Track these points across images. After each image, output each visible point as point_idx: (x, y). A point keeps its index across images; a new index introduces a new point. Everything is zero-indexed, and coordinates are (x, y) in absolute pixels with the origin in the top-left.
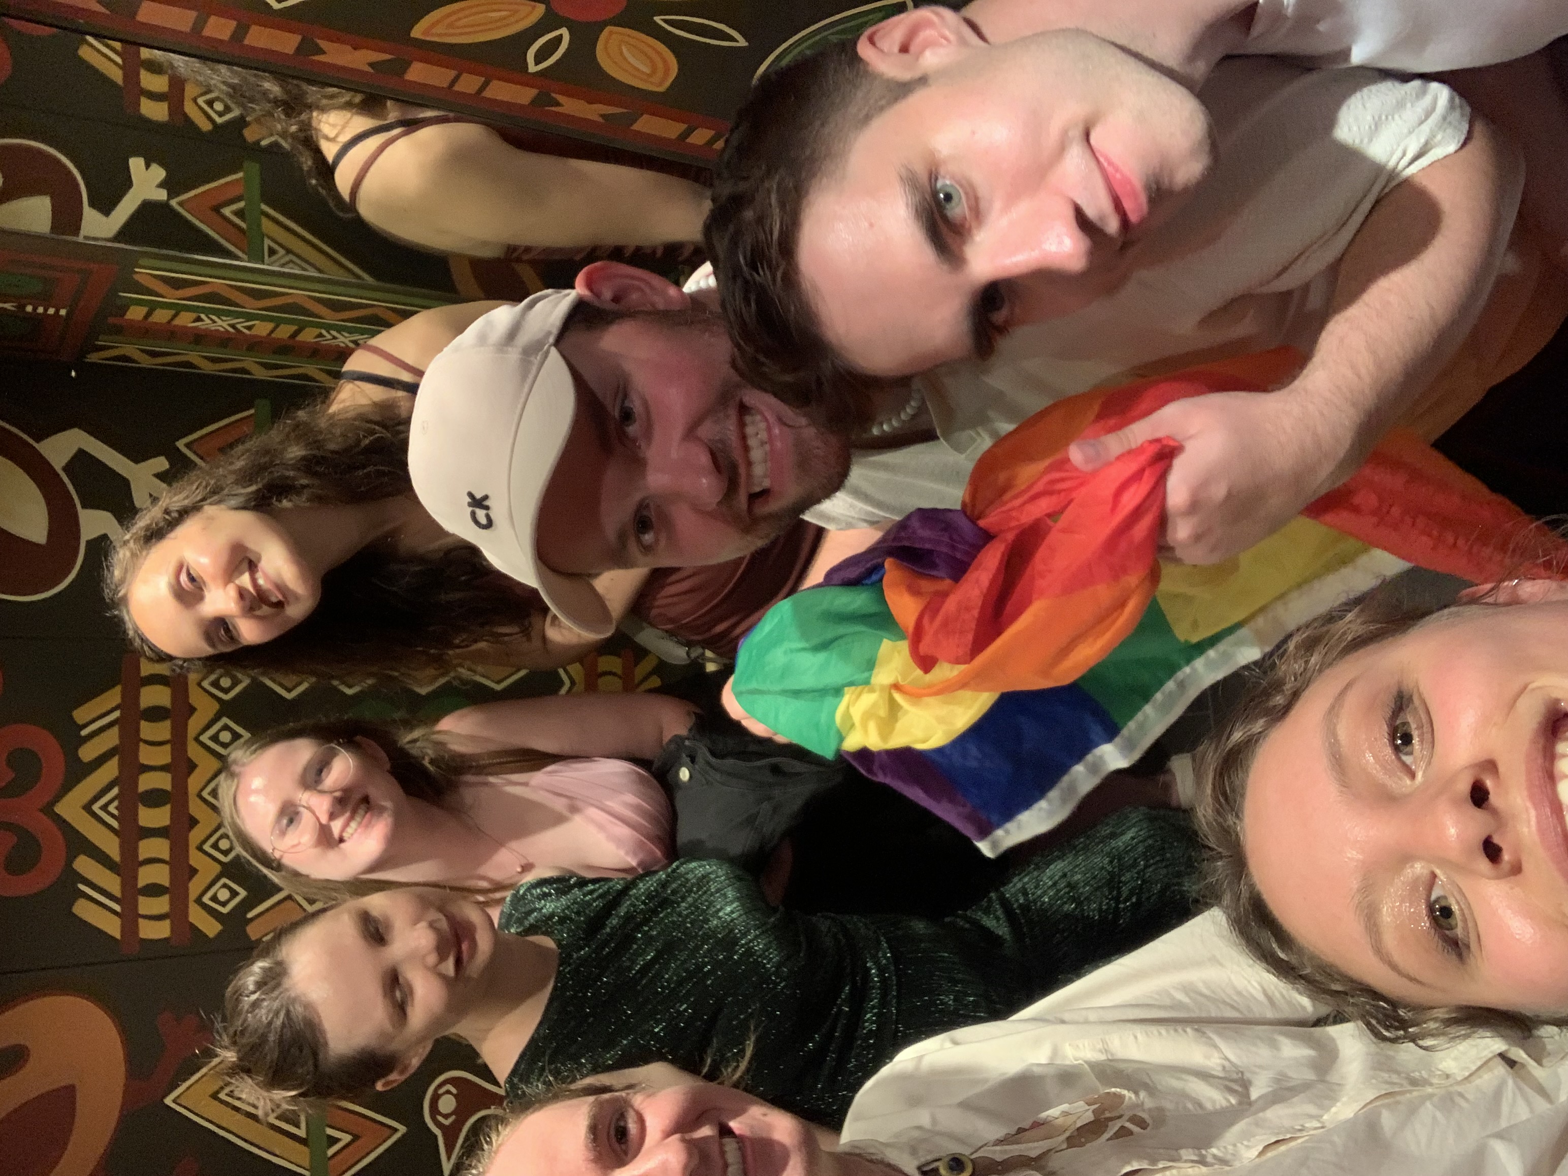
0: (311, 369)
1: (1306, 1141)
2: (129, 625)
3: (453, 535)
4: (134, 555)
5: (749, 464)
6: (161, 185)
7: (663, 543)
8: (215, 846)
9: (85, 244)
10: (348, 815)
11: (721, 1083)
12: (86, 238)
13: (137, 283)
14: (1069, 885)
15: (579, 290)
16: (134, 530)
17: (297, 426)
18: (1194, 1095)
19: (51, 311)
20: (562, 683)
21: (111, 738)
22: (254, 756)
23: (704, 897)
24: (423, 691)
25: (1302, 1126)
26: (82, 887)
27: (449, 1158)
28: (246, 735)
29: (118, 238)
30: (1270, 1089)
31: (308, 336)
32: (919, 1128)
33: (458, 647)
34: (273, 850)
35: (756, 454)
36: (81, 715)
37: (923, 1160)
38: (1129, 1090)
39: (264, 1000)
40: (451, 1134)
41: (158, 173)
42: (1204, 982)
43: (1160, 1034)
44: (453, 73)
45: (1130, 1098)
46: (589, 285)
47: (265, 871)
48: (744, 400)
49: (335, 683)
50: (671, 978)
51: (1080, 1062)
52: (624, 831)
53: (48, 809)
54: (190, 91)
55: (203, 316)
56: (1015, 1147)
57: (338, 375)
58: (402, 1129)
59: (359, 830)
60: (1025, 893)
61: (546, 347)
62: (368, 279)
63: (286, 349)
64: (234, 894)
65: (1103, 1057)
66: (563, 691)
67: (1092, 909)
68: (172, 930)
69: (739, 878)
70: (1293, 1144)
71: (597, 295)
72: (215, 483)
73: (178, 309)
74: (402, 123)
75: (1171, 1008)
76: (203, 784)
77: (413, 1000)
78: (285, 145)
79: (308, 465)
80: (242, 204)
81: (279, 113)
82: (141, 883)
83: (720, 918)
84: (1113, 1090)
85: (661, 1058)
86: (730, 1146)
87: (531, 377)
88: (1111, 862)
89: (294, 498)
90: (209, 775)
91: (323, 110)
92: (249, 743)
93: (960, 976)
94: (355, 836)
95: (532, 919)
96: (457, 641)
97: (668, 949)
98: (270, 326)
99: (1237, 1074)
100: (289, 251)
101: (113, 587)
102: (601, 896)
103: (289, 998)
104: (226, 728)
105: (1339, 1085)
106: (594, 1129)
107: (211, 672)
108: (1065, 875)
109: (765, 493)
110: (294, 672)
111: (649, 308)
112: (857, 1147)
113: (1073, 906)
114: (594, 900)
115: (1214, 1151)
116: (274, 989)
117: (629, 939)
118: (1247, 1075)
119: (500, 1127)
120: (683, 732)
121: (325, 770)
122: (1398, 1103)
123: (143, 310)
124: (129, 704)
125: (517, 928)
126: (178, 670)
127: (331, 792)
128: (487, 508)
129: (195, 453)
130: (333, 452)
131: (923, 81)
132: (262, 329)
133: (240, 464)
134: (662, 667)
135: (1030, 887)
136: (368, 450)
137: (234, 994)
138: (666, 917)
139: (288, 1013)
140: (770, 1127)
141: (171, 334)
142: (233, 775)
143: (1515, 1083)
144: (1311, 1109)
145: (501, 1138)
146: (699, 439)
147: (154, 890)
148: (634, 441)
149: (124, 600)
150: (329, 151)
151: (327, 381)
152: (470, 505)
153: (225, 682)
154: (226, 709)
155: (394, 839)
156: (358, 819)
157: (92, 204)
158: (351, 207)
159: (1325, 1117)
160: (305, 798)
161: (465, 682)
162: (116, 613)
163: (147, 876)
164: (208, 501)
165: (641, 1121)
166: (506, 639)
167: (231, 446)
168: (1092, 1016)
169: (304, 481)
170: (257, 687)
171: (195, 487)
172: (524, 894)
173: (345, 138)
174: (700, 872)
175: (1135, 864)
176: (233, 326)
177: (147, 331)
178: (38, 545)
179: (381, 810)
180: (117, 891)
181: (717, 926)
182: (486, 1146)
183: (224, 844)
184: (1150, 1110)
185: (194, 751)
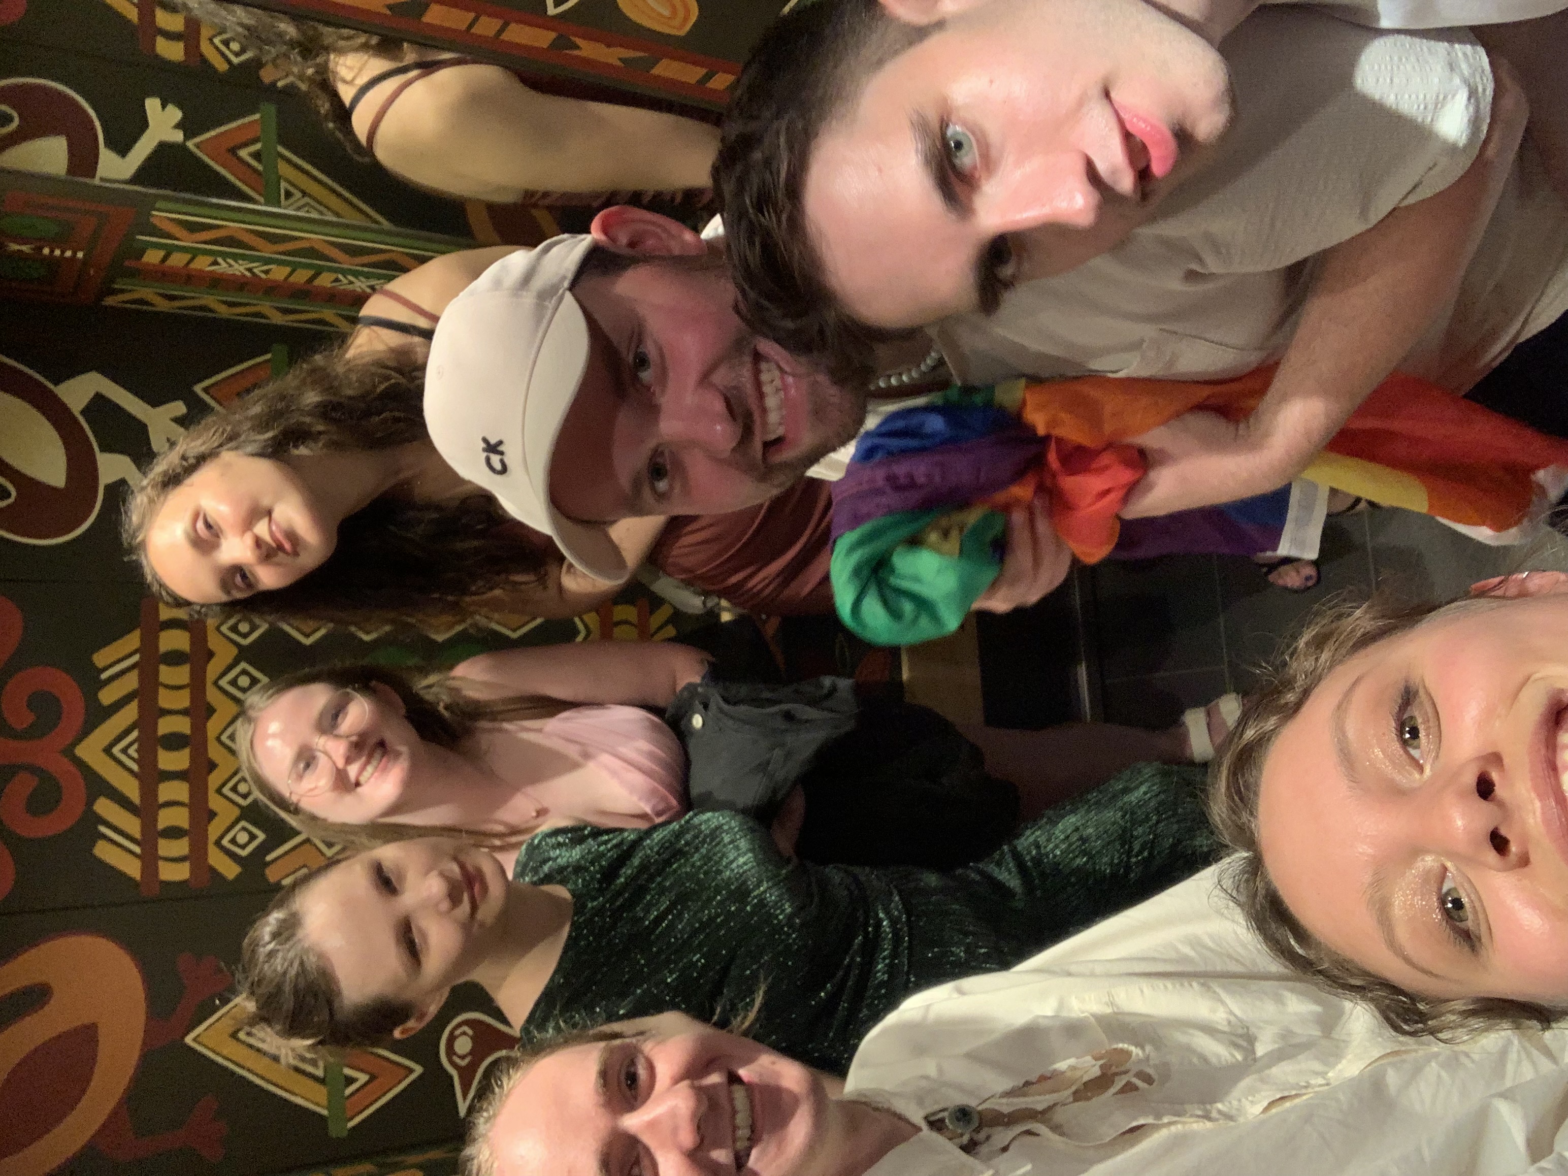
0: (328, 314)
1: (1312, 1098)
2: (147, 570)
3: (469, 482)
4: (151, 501)
5: (764, 411)
6: (178, 126)
7: (677, 490)
8: (234, 789)
9: (101, 187)
10: (364, 759)
11: (731, 1031)
12: (102, 179)
13: (155, 226)
14: (1081, 838)
15: (595, 235)
16: (151, 476)
17: (313, 371)
18: (1199, 1050)
19: (68, 254)
20: (576, 632)
21: (131, 682)
22: (270, 701)
23: (717, 849)
24: (440, 638)
25: (1307, 1082)
26: (103, 829)
27: (465, 1096)
28: (265, 680)
29: (136, 179)
30: (1276, 1046)
31: (325, 281)
32: (926, 1077)
33: (475, 594)
34: (291, 794)
35: (771, 402)
36: (100, 658)
37: (930, 1110)
38: (1136, 1047)
39: (278, 950)
40: (467, 1075)
41: (175, 114)
42: (1211, 936)
43: (1166, 987)
44: (472, 15)
45: (1137, 1055)
46: (605, 230)
47: (283, 814)
48: (758, 348)
49: (353, 629)
50: (684, 928)
51: (1086, 1014)
52: (638, 778)
53: (69, 752)
54: (205, 33)
55: (220, 260)
56: (1022, 1099)
57: (354, 320)
58: (418, 1070)
59: (376, 774)
60: (1038, 847)
61: (561, 291)
62: (386, 224)
63: (304, 294)
64: (253, 837)
65: (1108, 1010)
66: (580, 639)
67: (1104, 864)
68: (192, 872)
69: (752, 830)
70: (1297, 1101)
71: (613, 239)
72: (232, 430)
73: (195, 253)
74: (418, 65)
75: (1178, 961)
76: (222, 727)
77: (428, 949)
78: (304, 87)
79: (325, 411)
80: (258, 146)
81: (295, 55)
82: (161, 826)
83: (733, 870)
84: (1120, 1045)
85: (674, 1006)
86: (739, 1094)
87: (545, 321)
88: (1123, 817)
89: (312, 445)
90: (228, 719)
91: (341, 52)
92: (266, 688)
93: (971, 928)
94: (372, 780)
95: (546, 868)
96: (474, 588)
97: (682, 899)
98: (288, 270)
99: (1243, 1028)
100: (304, 194)
101: (131, 532)
102: (615, 846)
103: (303, 948)
104: (244, 672)
105: (1344, 1041)
106: (604, 1074)
107: (229, 617)
108: (1077, 829)
109: (779, 441)
110: (311, 617)
111: (664, 253)
112: (865, 1096)
113: (1085, 859)
114: (609, 851)
115: (1219, 1106)
116: (288, 939)
117: (642, 890)
118: (1253, 1030)
119: (511, 1071)
120: (697, 680)
121: (341, 716)
122: (1404, 1061)
123: (162, 253)
124: (149, 646)
125: (533, 876)
126: (196, 616)
127: (347, 737)
128: (502, 453)
129: (212, 397)
130: (350, 398)
131: (940, 25)
132: (279, 273)
133: (256, 409)
134: (677, 617)
135: (1042, 840)
136: (385, 395)
137: (251, 945)
138: (679, 867)
139: (302, 963)
140: (778, 1075)
141: (189, 278)
142: (250, 720)
143: (1520, 1042)
144: (1317, 1066)
145: (512, 1082)
146: (713, 385)
147: (173, 833)
148: (648, 388)
149: (143, 545)
150: (347, 94)
151: (343, 326)
152: (485, 450)
153: (244, 627)
154: (244, 654)
155: (410, 782)
156: (374, 762)
157: (109, 144)
158: (368, 151)
159: (1330, 1075)
160: (321, 742)
161: (479, 629)
162: (134, 558)
163: (166, 818)
164: (225, 447)
165: (651, 1068)
166: (523, 587)
167: (248, 391)
168: (1099, 969)
169: (321, 428)
170: (274, 634)
171: (211, 435)
172: (540, 842)
173: (362, 81)
174: (714, 823)
175: (1148, 819)
176: (250, 270)
177: (164, 274)
178: (54, 489)
179: (398, 755)
180: (136, 831)
181: (729, 878)
182: (497, 1090)
183: (243, 788)
184: (1155, 1066)
185: (212, 696)
